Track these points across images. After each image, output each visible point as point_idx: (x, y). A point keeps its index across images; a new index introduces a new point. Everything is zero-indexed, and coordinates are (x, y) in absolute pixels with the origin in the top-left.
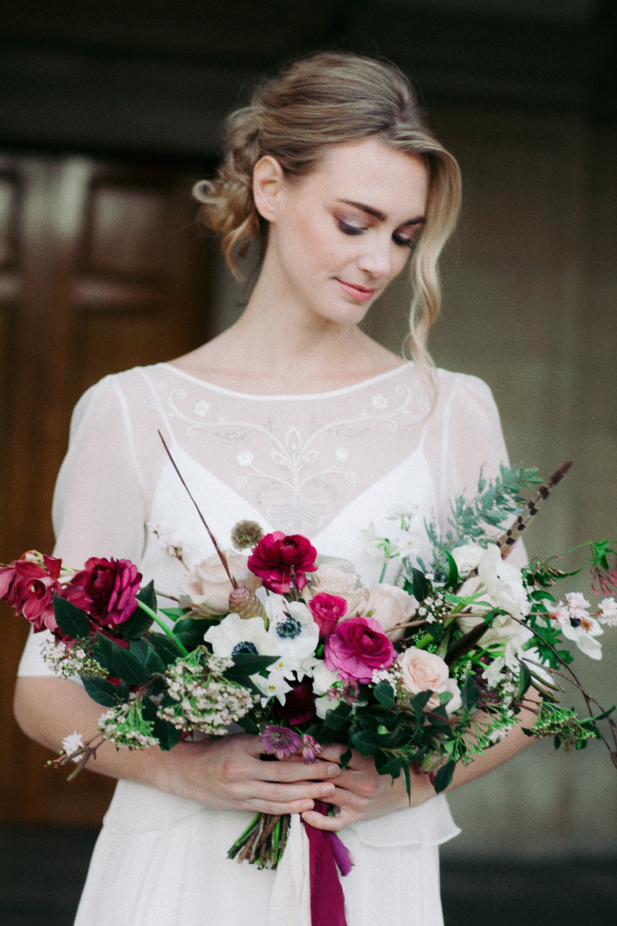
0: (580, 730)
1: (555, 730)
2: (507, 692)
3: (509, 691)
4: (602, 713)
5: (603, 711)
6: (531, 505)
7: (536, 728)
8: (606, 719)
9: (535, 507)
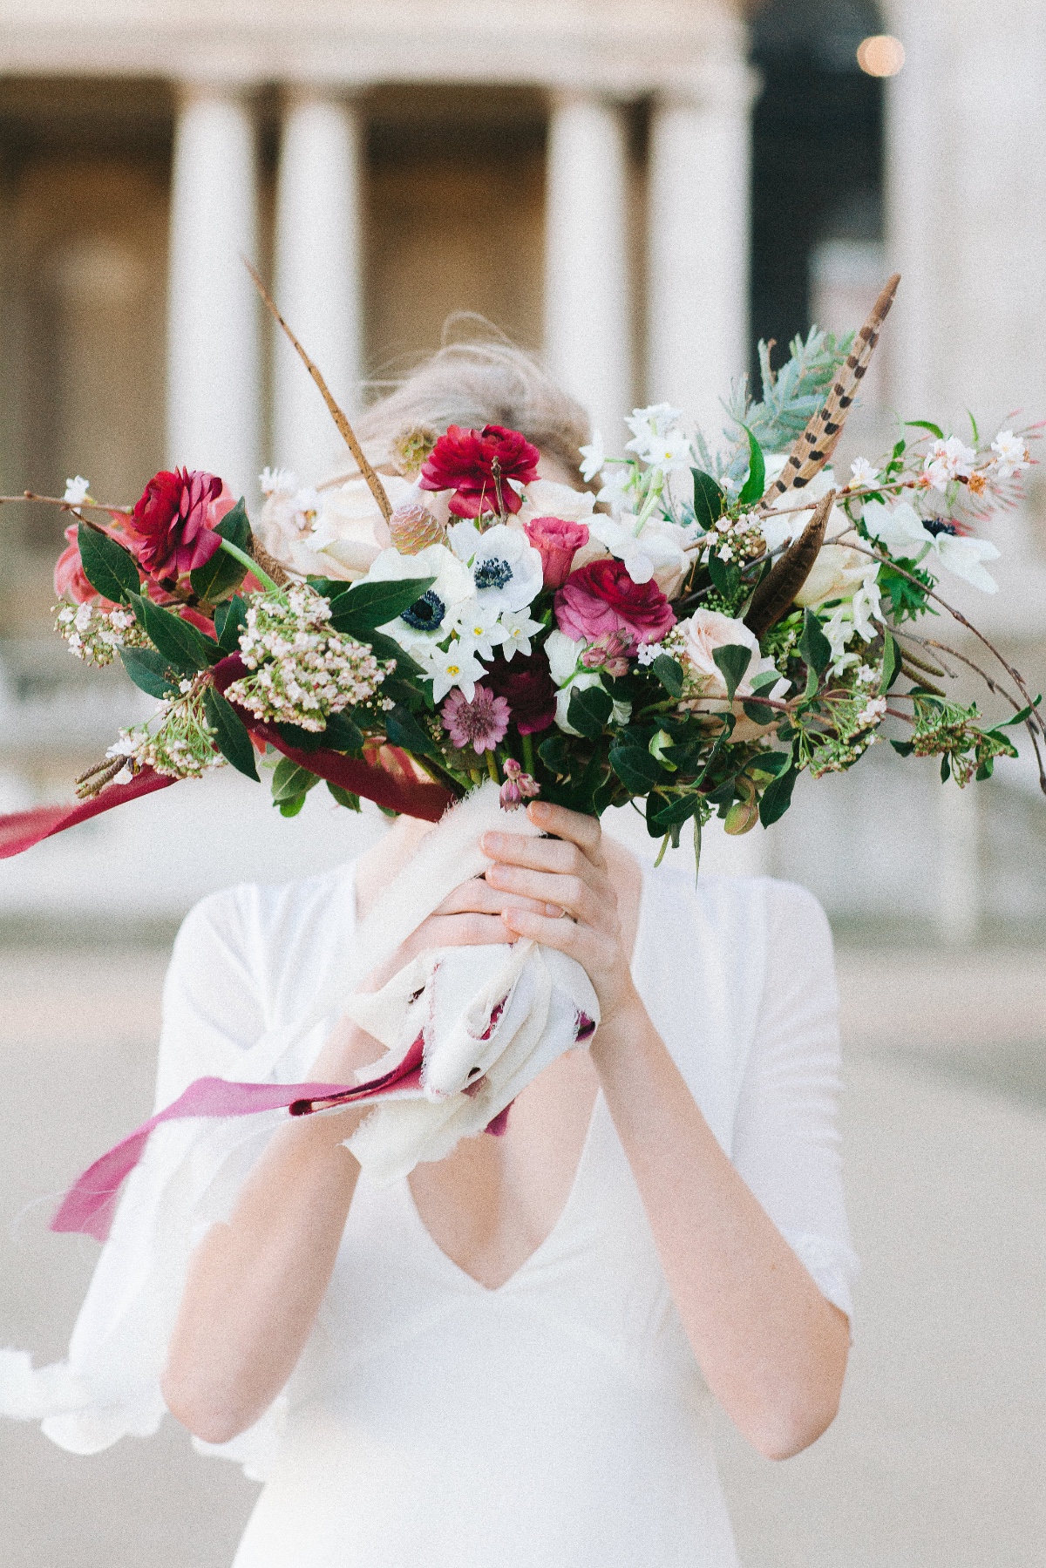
0: (988, 743)
1: (946, 741)
2: (862, 681)
3: (867, 680)
4: (1016, 713)
5: (1018, 709)
6: (853, 362)
7: (918, 735)
8: (1023, 723)
9: (860, 364)
